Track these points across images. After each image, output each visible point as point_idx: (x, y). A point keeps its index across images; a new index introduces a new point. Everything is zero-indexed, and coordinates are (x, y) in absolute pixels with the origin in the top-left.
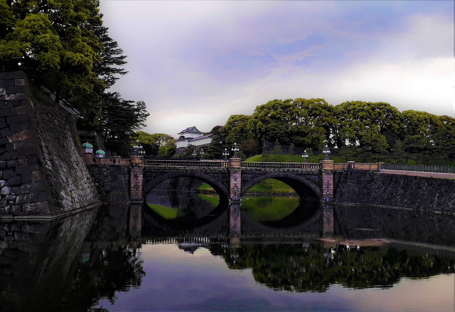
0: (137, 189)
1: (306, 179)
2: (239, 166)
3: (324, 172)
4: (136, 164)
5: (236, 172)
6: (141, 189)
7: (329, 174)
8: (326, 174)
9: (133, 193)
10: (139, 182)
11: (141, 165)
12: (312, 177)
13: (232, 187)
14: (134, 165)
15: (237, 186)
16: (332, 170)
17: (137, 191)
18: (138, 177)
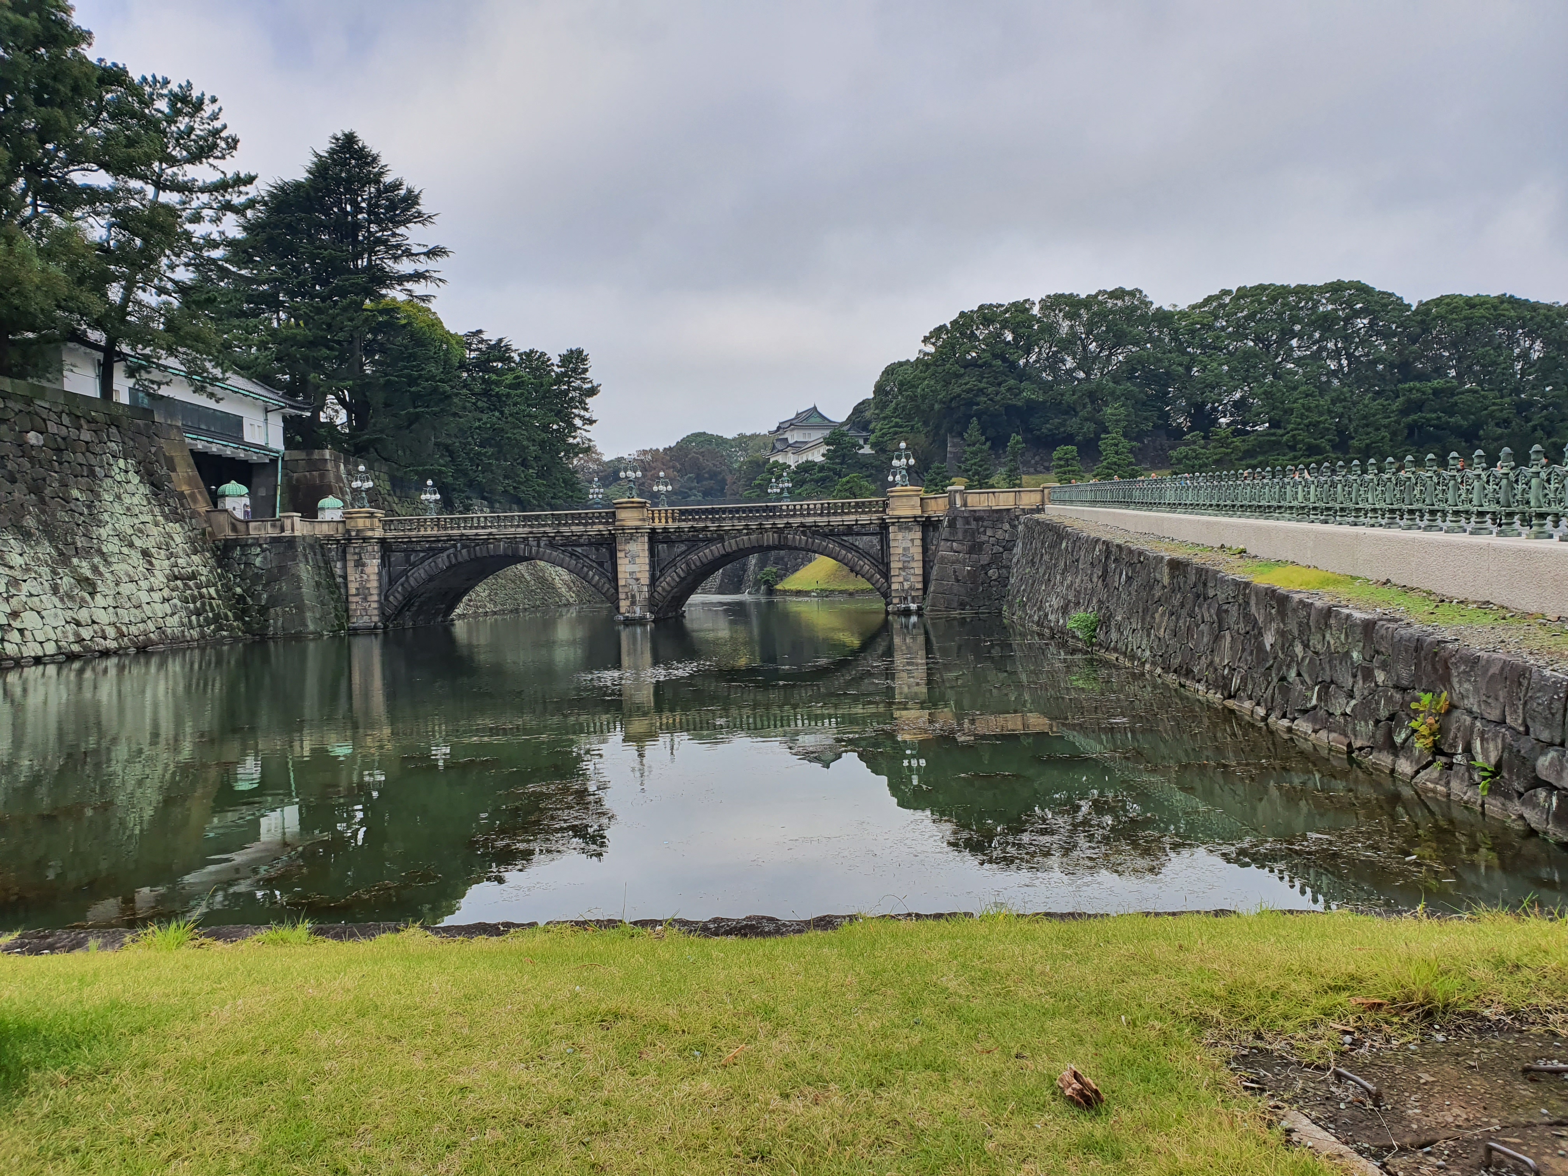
0: (365, 599)
1: (843, 546)
2: (640, 520)
3: (893, 523)
4: (358, 531)
5: (631, 538)
6: (375, 598)
7: (910, 529)
8: (900, 529)
9: (356, 610)
10: (368, 581)
11: (369, 534)
12: (862, 542)
13: (621, 582)
14: (353, 534)
15: (637, 579)
16: (915, 517)
17: (366, 604)
18: (364, 565)
